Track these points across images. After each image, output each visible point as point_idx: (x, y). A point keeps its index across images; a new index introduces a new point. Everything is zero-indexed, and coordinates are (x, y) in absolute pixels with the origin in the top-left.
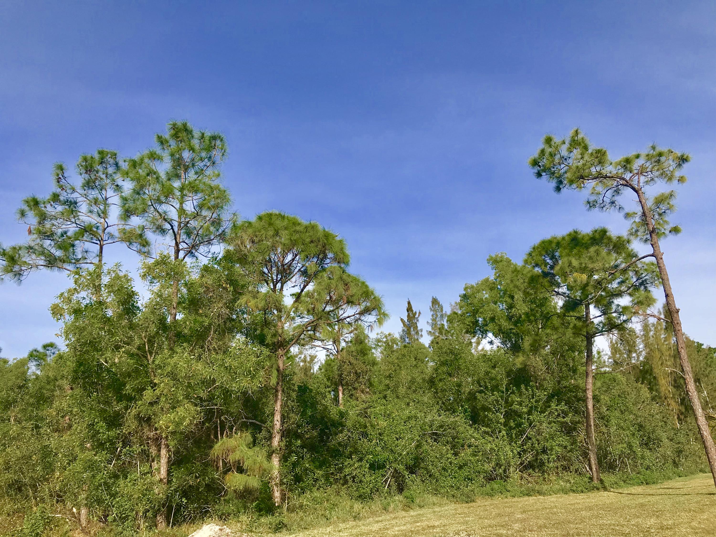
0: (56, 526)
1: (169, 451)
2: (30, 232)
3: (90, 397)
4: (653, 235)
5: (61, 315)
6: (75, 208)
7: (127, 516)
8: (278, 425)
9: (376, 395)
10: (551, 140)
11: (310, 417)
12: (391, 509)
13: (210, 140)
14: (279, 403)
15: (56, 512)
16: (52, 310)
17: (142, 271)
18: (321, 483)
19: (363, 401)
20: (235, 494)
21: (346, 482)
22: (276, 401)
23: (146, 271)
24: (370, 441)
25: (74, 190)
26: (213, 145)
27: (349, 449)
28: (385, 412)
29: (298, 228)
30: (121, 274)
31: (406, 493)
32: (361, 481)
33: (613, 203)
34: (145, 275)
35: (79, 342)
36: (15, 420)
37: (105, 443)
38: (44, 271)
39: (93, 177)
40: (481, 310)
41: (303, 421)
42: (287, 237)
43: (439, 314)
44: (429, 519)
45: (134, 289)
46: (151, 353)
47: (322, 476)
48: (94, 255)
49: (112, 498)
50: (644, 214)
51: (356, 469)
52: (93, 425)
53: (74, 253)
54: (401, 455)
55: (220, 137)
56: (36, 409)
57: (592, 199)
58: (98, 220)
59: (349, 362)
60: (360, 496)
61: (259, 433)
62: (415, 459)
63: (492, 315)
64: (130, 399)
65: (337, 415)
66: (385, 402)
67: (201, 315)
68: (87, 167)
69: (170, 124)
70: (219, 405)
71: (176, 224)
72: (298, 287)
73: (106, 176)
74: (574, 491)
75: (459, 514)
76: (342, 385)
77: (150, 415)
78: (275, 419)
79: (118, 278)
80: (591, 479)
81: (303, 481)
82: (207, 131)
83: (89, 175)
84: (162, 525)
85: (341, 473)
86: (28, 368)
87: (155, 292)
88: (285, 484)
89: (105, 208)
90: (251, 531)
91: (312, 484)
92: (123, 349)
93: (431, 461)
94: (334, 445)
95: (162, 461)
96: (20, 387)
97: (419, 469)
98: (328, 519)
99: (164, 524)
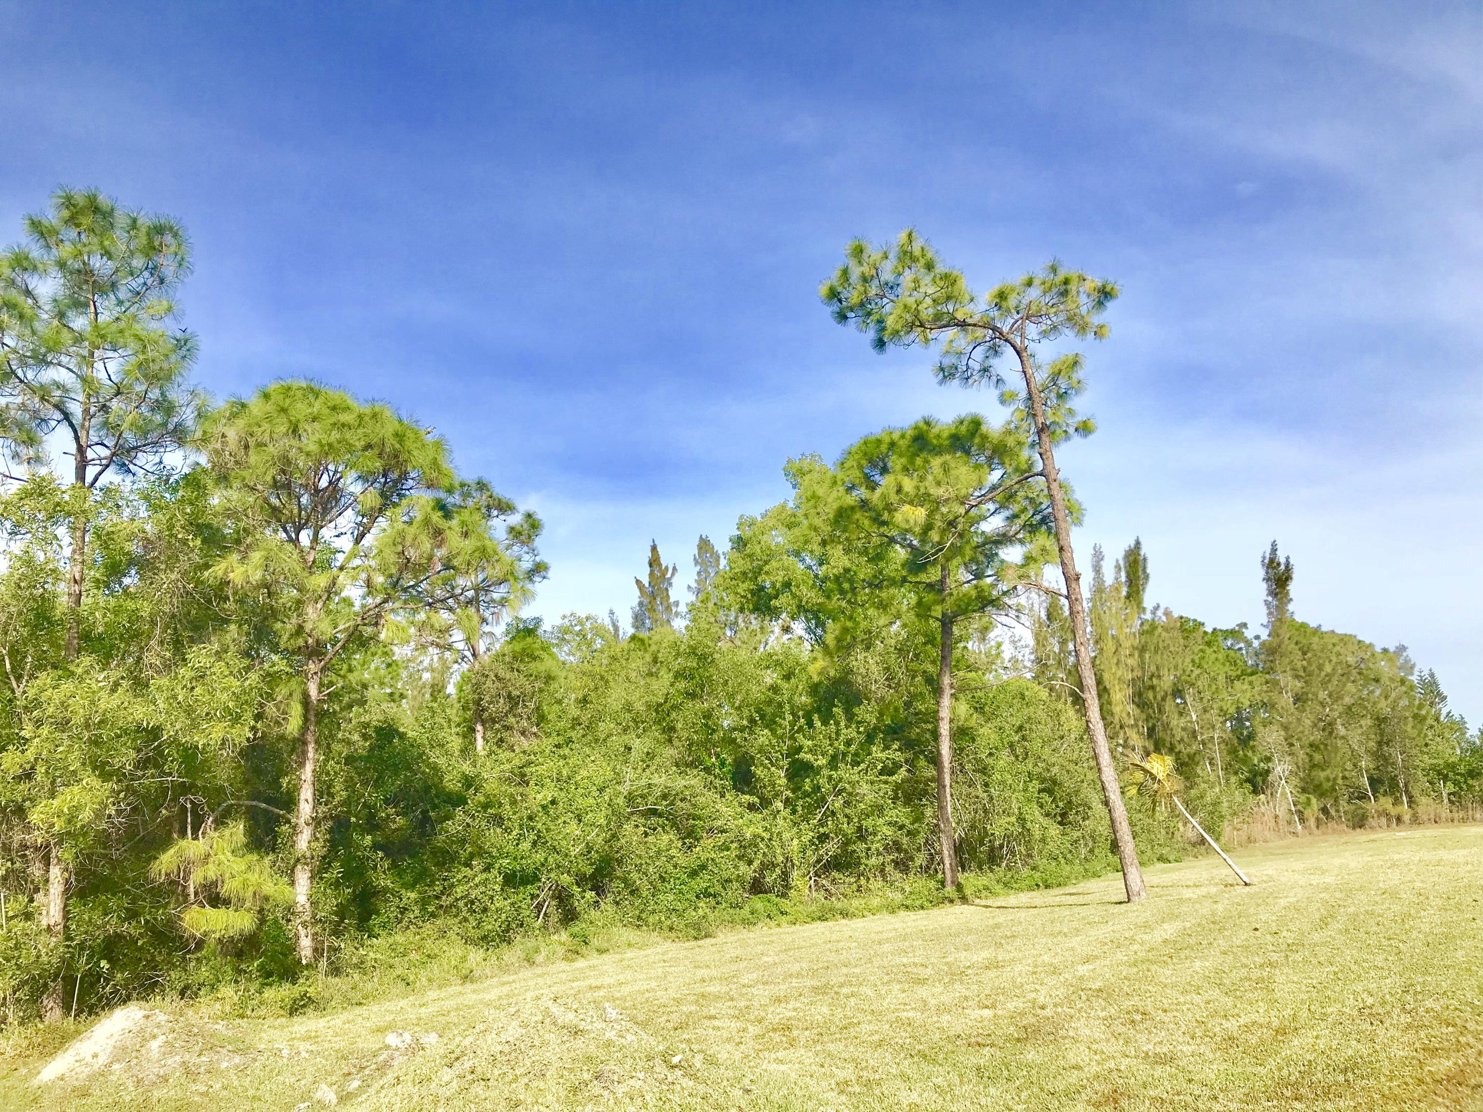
1: (67, 870)
4: (1044, 436)
8: (307, 809)
9: (551, 739)
10: (861, 251)
12: (540, 959)
13: (148, 234)
14: (309, 767)
18: (412, 916)
20: (219, 947)
21: (459, 912)
22: (302, 765)
24: (508, 830)
26: (157, 244)
27: (468, 849)
29: (345, 418)
31: (577, 927)
32: (485, 910)
33: (985, 370)
40: (766, 568)
42: (316, 437)
43: (712, 571)
46: (19, 678)
47: (416, 902)
50: (1030, 397)
51: (477, 886)
54: (567, 855)
55: (171, 229)
57: (947, 362)
59: (496, 676)
60: (483, 938)
62: (602, 861)
63: (786, 579)
65: (458, 782)
67: (134, 597)
69: (60, 197)
70: (176, 774)
71: (77, 408)
72: (349, 535)
74: (907, 907)
76: (483, 723)
77: (18, 802)
78: (302, 798)
80: (943, 883)
81: (378, 915)
82: (142, 213)
84: (53, 1014)
85: (450, 895)
87: (17, 556)
88: (321, 922)
90: (240, 1016)
91: (396, 917)
93: (636, 864)
94: (442, 842)
95: (52, 891)
97: (611, 881)
98: (408, 984)
99: (58, 1012)
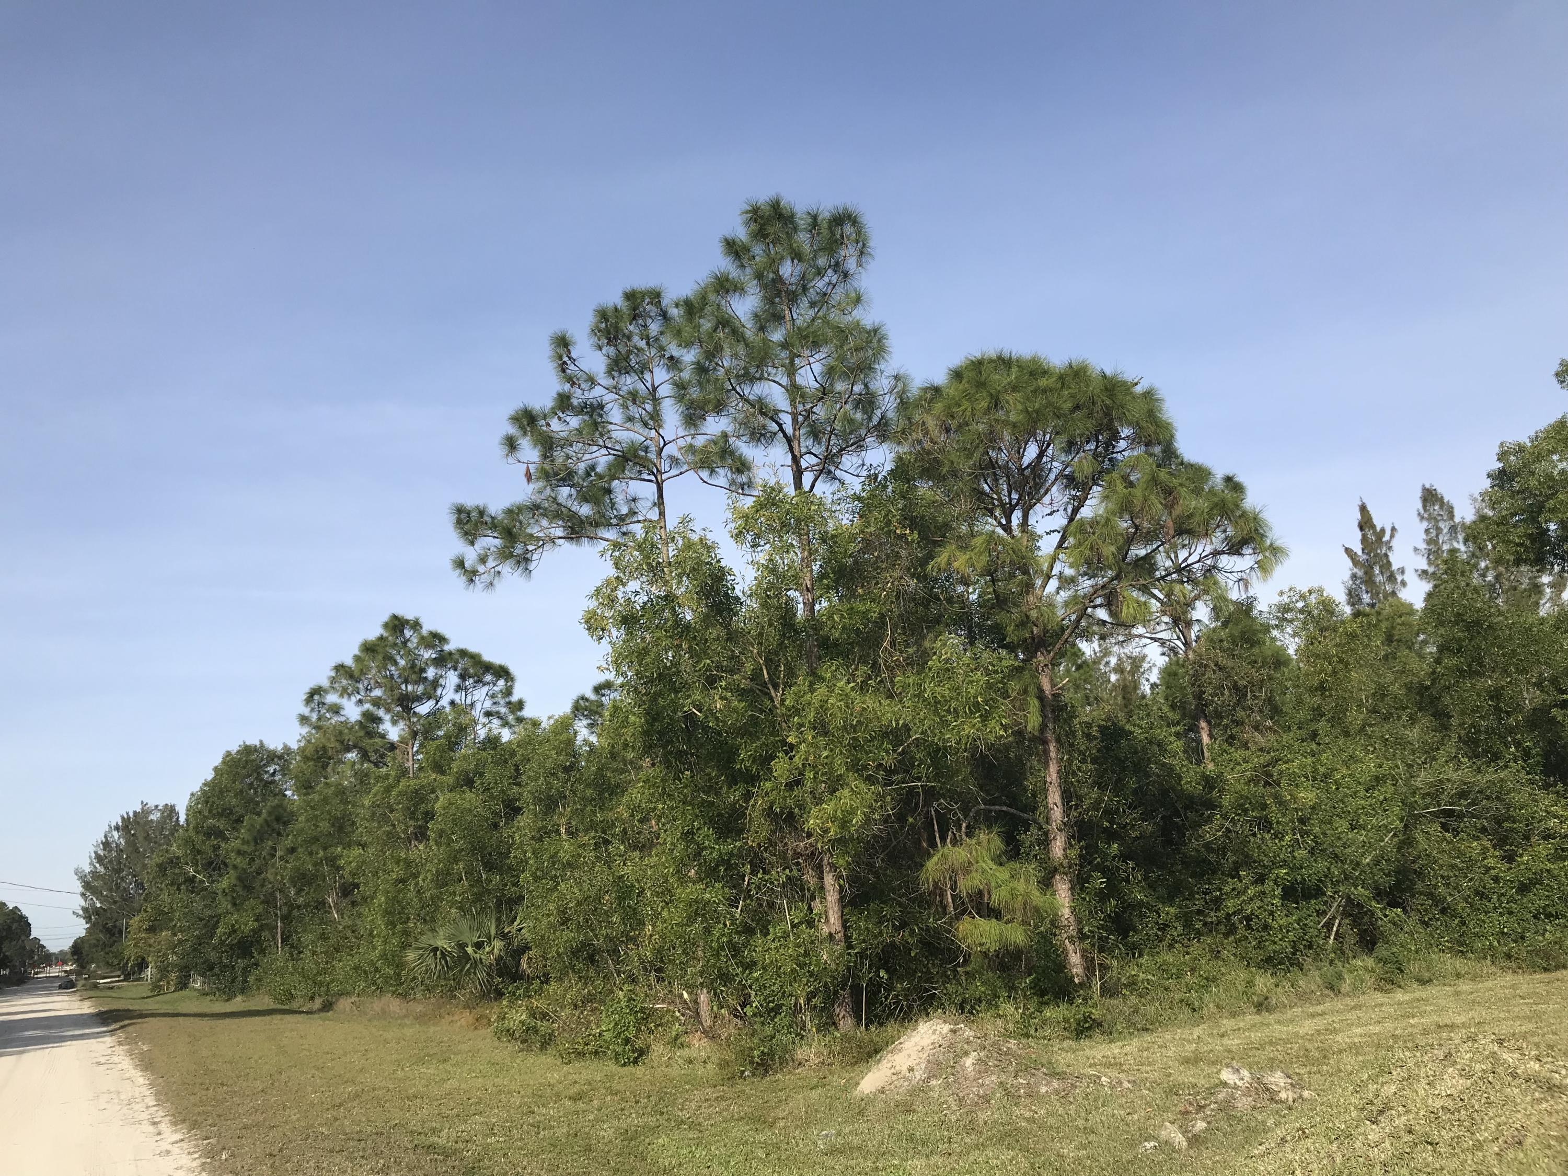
0: (659, 1025)
1: (840, 877)
2: (529, 476)
3: (680, 780)
5: (603, 630)
6: (601, 416)
7: (780, 1006)
8: (1057, 814)
9: (1291, 734)
11: (1135, 792)
12: (1346, 987)
13: (830, 228)
14: (1053, 768)
15: (656, 1000)
16: (587, 622)
17: (733, 525)
18: (1175, 934)
19: (1261, 750)
20: (986, 961)
21: (1232, 930)
22: (1045, 765)
23: (740, 525)
24: (1279, 836)
25: (592, 381)
26: (838, 236)
27: (1231, 858)
28: (1315, 771)
29: (1043, 382)
30: (695, 537)
31: (1382, 950)
32: (1266, 927)
34: (741, 532)
35: (641, 678)
36: (568, 832)
37: (717, 866)
38: (566, 546)
39: (623, 350)
40: (1551, 503)
41: (1118, 802)
42: (1020, 407)
43: (1445, 526)
44: (1441, 1010)
45: (723, 564)
46: (776, 686)
47: (1177, 918)
48: (650, 504)
49: (747, 972)
51: (1251, 899)
52: (693, 834)
53: (613, 505)
54: (1358, 864)
55: (850, 216)
56: (600, 807)
58: (645, 434)
59: (1217, 665)
60: (1269, 960)
61: (1025, 832)
62: (1397, 872)
64: (752, 779)
65: (1199, 784)
66: (1314, 746)
67: (863, 599)
68: (609, 333)
69: (745, 212)
70: (924, 779)
71: (787, 420)
72: (1062, 512)
73: (648, 344)
75: (1522, 998)
76: (1208, 719)
77: (791, 808)
78: (1050, 800)
79: (689, 546)
81: (1136, 931)
82: (822, 207)
83: (615, 346)
84: (846, 1024)
85: (1217, 910)
86: (576, 733)
87: (763, 565)
88: (1088, 937)
89: (655, 406)
90: (1027, 1036)
91: (1157, 935)
92: (723, 684)
93: (1443, 877)
94: (1197, 851)
95: (829, 898)
96: (567, 770)
97: (1413, 896)
98: (1194, 1010)
99: (850, 1021)
